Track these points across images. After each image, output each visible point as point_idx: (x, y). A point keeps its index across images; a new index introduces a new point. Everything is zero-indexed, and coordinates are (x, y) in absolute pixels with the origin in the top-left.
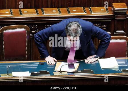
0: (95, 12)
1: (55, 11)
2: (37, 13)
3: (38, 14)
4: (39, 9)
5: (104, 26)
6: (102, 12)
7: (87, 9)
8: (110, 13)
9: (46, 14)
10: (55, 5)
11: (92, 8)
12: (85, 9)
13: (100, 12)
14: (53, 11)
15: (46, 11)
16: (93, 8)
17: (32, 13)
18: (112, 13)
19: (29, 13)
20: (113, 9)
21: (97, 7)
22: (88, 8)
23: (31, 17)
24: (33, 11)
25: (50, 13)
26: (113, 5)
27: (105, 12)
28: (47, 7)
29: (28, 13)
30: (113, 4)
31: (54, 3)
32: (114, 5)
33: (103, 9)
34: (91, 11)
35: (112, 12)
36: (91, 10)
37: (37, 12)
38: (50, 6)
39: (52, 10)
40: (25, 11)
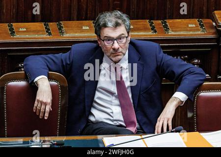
0: (175, 31)
1: (88, 28)
2: (47, 32)
3: (50, 34)
4: (51, 23)
5: (197, 61)
6: (192, 29)
7: (159, 24)
8: (209, 33)
9: (68, 35)
10: (87, 14)
11: (169, 22)
12: (152, 23)
13: (187, 30)
14: (84, 28)
15: (67, 27)
16: (171, 21)
17: (37, 32)
18: (213, 33)
19: (30, 31)
20: (214, 24)
21: (180, 20)
22: (160, 22)
23: (34, 40)
24: (39, 28)
25: (76, 33)
26: (214, 14)
27: (198, 30)
28: (70, 19)
29: (27, 32)
30: (215, 12)
31: (85, 10)
32: (218, 14)
33: (192, 24)
34: (166, 28)
35: (213, 31)
36: (166, 26)
37: (48, 30)
38: (75, 18)
39: (80, 26)
40: (22, 28)
